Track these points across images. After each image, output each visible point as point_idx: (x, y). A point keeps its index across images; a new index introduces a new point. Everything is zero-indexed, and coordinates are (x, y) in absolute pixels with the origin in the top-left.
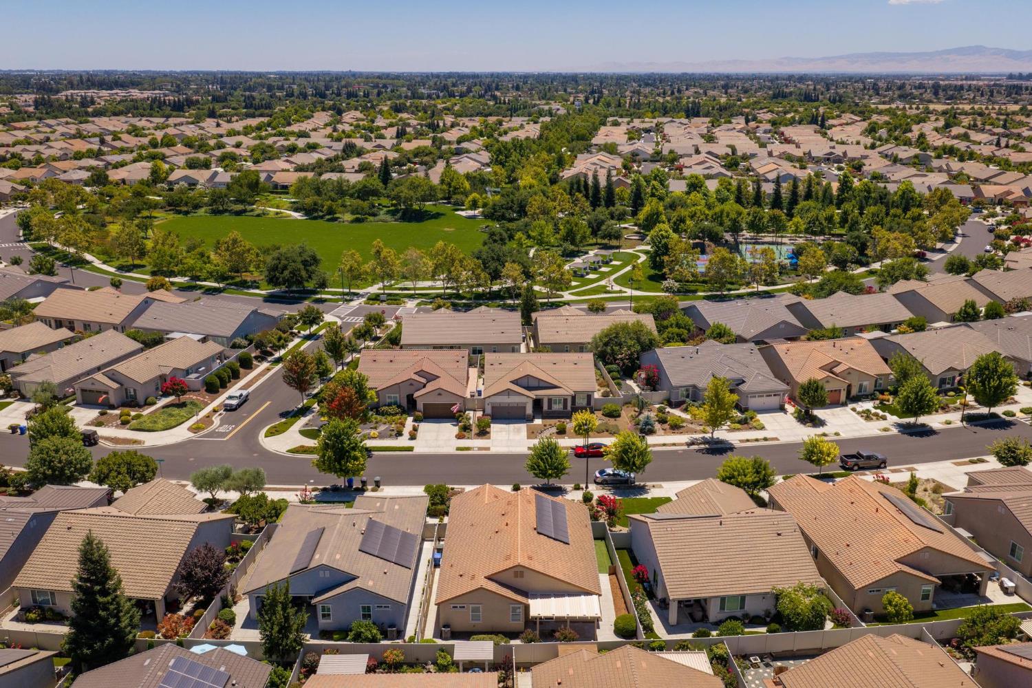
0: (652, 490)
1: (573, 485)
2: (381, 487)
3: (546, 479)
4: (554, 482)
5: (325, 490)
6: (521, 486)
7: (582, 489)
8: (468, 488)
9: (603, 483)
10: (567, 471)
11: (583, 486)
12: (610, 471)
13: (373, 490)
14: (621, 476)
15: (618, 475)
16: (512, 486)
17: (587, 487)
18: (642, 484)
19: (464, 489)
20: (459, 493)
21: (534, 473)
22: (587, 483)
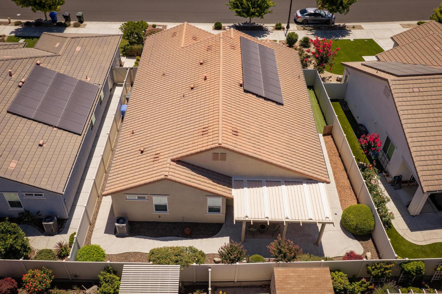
0: (353, 31)
1: (274, 25)
2: (85, 23)
3: (248, 18)
4: (256, 21)
5: (28, 24)
6: (223, 25)
7: (284, 28)
8: (170, 26)
9: (304, 23)
10: (269, 10)
11: (284, 25)
12: (311, 10)
13: (76, 26)
14: (322, 16)
15: (319, 15)
16: (213, 24)
17: (288, 27)
18: (342, 24)
19: (165, 27)
20: (161, 30)
21: (237, 12)
22: (288, 23)
